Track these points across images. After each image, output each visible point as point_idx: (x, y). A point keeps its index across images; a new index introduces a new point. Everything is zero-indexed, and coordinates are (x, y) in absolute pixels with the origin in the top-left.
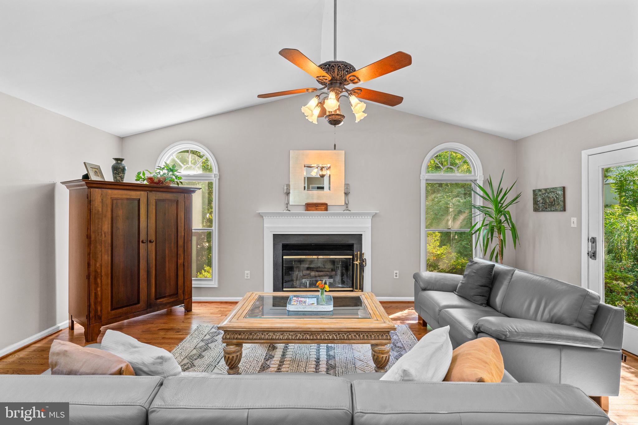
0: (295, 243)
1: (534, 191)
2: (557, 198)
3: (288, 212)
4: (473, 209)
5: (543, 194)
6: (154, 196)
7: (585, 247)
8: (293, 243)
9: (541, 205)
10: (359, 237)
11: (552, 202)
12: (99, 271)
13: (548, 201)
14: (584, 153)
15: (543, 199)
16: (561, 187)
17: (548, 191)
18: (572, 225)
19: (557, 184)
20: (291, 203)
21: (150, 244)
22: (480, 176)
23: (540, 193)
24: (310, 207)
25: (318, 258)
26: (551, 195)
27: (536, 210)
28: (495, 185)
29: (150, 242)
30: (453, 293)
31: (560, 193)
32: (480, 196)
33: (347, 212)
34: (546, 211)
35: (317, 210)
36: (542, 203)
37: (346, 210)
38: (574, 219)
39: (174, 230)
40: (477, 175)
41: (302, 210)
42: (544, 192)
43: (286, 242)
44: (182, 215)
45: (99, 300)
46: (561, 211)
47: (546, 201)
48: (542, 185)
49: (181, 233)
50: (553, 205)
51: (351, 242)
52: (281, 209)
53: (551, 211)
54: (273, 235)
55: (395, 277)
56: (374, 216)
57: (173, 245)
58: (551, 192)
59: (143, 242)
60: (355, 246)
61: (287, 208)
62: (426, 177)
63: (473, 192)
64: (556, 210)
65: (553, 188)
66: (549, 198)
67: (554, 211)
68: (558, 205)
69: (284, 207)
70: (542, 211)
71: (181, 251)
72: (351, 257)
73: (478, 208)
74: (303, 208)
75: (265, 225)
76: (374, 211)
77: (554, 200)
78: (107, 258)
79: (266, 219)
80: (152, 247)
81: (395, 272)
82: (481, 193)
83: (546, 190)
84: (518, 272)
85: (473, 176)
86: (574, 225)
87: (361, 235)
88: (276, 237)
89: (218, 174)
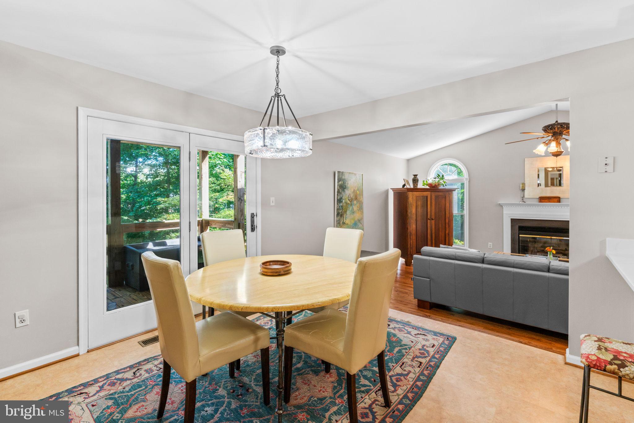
0: (530, 225)
3: (523, 203)
6: (434, 194)
8: (527, 225)
12: (411, 232)
20: (526, 196)
21: (432, 221)
24: (542, 199)
25: (551, 238)
29: (432, 219)
35: (550, 202)
39: (444, 213)
41: (536, 202)
43: (522, 225)
44: (448, 205)
45: (411, 246)
49: (447, 215)
52: (518, 201)
54: (511, 219)
57: (443, 222)
59: (429, 219)
61: (523, 200)
69: (520, 199)
71: (447, 226)
74: (538, 200)
75: (504, 212)
78: (414, 226)
79: (505, 208)
80: (433, 222)
88: (513, 221)
89: (468, 178)
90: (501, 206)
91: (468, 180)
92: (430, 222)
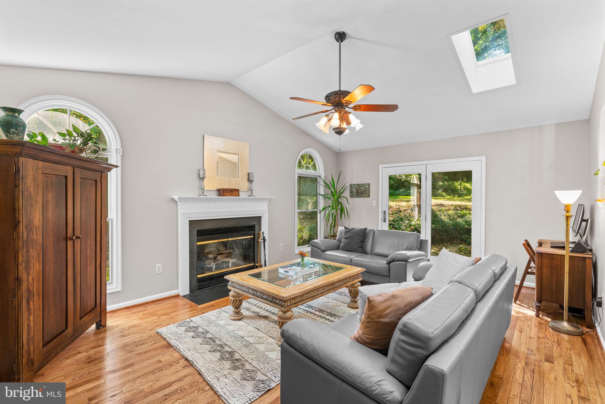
0: (209, 228)
1: (351, 185)
2: (365, 190)
3: (205, 197)
4: (318, 196)
5: (356, 187)
6: (79, 174)
7: (381, 216)
8: (207, 228)
9: (355, 194)
10: (259, 219)
11: (362, 192)
13: (359, 192)
14: (381, 166)
15: (357, 190)
16: (368, 184)
17: (360, 185)
18: (373, 205)
19: (365, 182)
20: (206, 188)
21: (76, 242)
22: (323, 173)
23: (355, 186)
24: (222, 192)
25: (228, 241)
26: (362, 188)
27: (352, 196)
29: (77, 238)
30: (338, 250)
31: (367, 187)
32: (322, 186)
34: (359, 197)
35: (232, 195)
36: (356, 192)
37: (252, 196)
38: (375, 202)
39: (93, 221)
40: (321, 173)
41: (214, 195)
42: (357, 186)
43: (200, 228)
44: (99, 200)
46: (367, 197)
47: (358, 191)
48: (356, 182)
49: (99, 224)
50: (363, 194)
51: (253, 223)
53: (362, 197)
54: (189, 221)
55: (281, 249)
56: (270, 201)
58: (362, 186)
59: (70, 239)
60: (256, 227)
61: (203, 193)
62: (297, 172)
63: (318, 184)
64: (365, 197)
65: (363, 184)
66: (360, 189)
67: (363, 197)
68: (366, 194)
69: (200, 191)
70: (356, 197)
71: (98, 250)
72: (252, 236)
73: (322, 195)
74: (216, 193)
75: (180, 211)
76: (270, 197)
77: (364, 191)
79: (180, 205)
80: (78, 245)
81: (282, 244)
82: (323, 184)
83: (358, 185)
85: (318, 173)
86: (375, 205)
87: (260, 217)
88: (191, 223)
89: (121, 150)
90: (175, 202)
91: (121, 154)
92: (72, 245)
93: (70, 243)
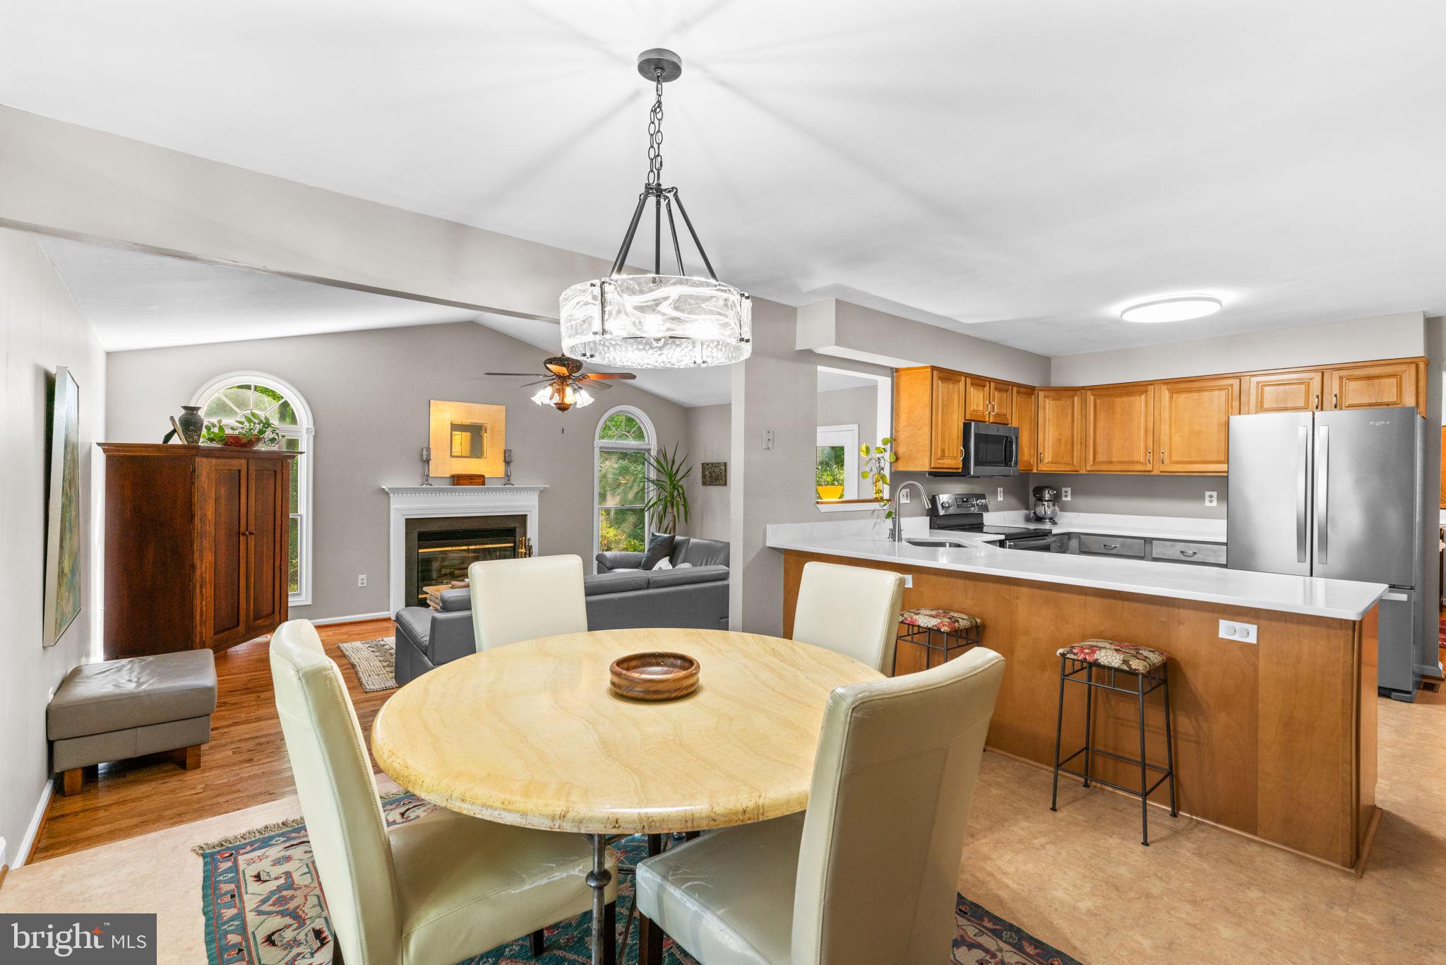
0: (438, 529)
1: (703, 464)
2: (720, 472)
3: (429, 486)
4: (646, 483)
5: (710, 468)
6: (254, 466)
8: (434, 530)
9: (708, 479)
10: (523, 519)
11: (718, 477)
13: (713, 476)
15: (710, 473)
16: (723, 462)
17: (714, 465)
19: (720, 460)
20: (432, 475)
21: (250, 538)
22: (654, 446)
23: (708, 467)
24: (457, 480)
25: (468, 549)
26: (717, 470)
27: (704, 484)
28: (670, 456)
29: (251, 534)
31: (723, 468)
32: (654, 467)
33: (510, 486)
34: (712, 485)
35: (471, 484)
36: (709, 477)
37: (508, 484)
39: (272, 516)
40: (650, 444)
41: (447, 485)
42: (710, 466)
43: (423, 529)
44: (279, 493)
46: (723, 486)
48: (709, 460)
49: (279, 520)
50: (717, 480)
51: (513, 525)
52: (417, 483)
53: (717, 485)
54: (406, 519)
56: (542, 492)
57: (270, 538)
58: (716, 466)
59: (244, 534)
60: (517, 530)
61: (428, 481)
62: (601, 445)
63: (646, 463)
64: (720, 485)
65: (718, 463)
66: (714, 472)
68: (722, 479)
69: (421, 480)
70: (709, 485)
72: (512, 545)
73: (653, 482)
74: (448, 481)
75: (394, 506)
76: (542, 486)
77: (719, 475)
78: (210, 558)
79: (393, 498)
80: (252, 540)
82: (655, 464)
83: (712, 464)
84: (693, 540)
85: (646, 445)
87: (526, 515)
88: (409, 522)
89: (314, 429)
90: (385, 493)
91: (313, 434)
92: (245, 542)
93: (242, 538)
